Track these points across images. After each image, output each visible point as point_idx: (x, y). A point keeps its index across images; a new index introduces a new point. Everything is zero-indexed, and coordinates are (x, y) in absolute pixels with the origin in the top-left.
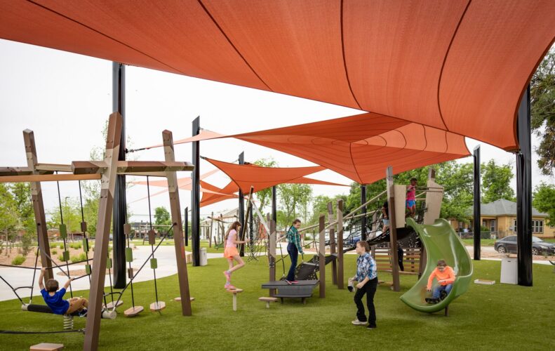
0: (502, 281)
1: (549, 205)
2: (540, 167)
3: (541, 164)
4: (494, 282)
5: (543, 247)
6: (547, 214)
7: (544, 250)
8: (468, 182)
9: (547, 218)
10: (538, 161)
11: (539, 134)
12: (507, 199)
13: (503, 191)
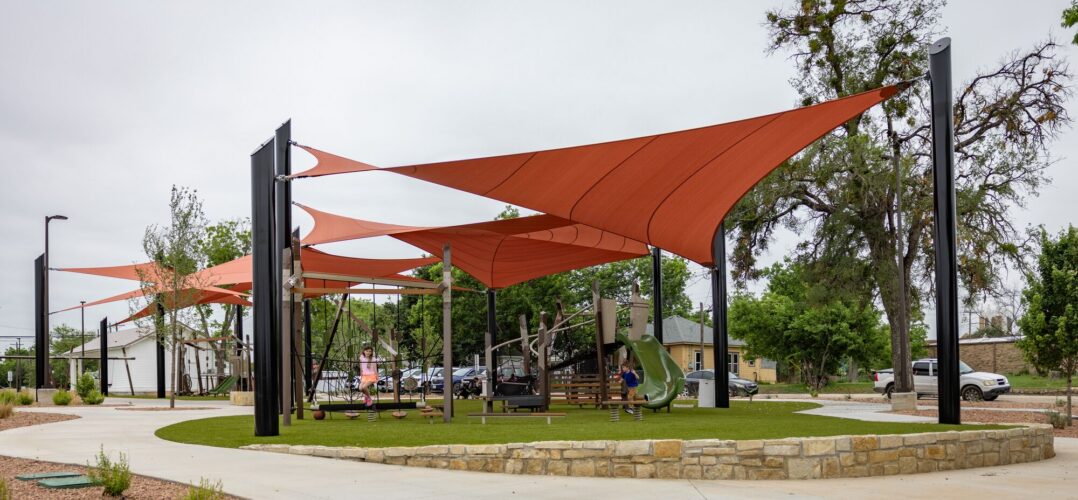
0: (700, 406)
1: (745, 327)
2: (734, 279)
3: (736, 275)
4: (692, 406)
5: (738, 385)
6: (743, 343)
7: (741, 389)
8: (624, 285)
9: (743, 348)
10: (732, 272)
11: (731, 237)
12: (680, 314)
13: (674, 302)
